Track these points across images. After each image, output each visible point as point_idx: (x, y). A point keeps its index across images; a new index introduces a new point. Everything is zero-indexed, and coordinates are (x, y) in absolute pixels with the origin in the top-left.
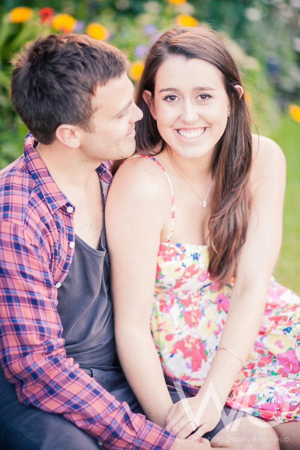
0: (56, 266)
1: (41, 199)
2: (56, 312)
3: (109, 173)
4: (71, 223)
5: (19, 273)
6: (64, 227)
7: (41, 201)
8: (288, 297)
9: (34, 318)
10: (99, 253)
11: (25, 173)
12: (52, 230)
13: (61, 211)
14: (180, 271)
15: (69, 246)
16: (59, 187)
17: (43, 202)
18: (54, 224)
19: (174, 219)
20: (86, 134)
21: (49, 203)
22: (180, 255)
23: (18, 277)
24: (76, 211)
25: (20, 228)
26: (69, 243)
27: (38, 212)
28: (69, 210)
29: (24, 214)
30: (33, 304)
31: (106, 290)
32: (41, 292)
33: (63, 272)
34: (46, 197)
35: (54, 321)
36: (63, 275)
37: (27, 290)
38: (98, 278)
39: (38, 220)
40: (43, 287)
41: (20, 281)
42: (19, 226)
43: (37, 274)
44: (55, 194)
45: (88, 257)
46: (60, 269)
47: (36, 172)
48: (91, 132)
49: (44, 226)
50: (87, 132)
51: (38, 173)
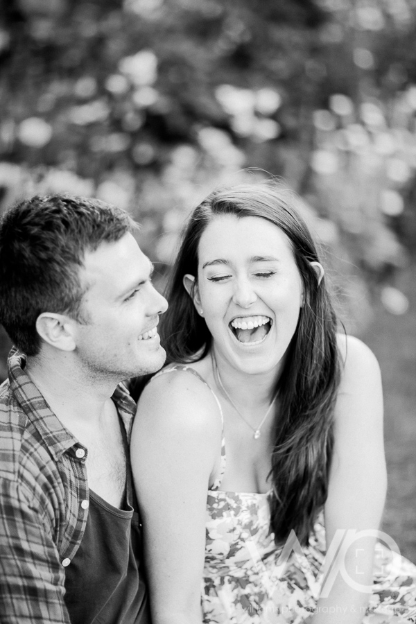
0: (62, 537)
1: (38, 441)
2: (63, 605)
3: (131, 399)
4: (82, 473)
5: (13, 550)
6: (73, 479)
7: (38, 444)
8: (399, 566)
9: (32, 615)
10: (124, 514)
11: (12, 406)
12: (56, 484)
13: (67, 456)
14: (235, 531)
15: (80, 507)
16: (62, 422)
17: (41, 444)
18: (58, 475)
19: (225, 457)
20: (81, 326)
21: (50, 445)
22: (234, 509)
23: (10, 556)
24: (88, 455)
25: (12, 484)
26: (80, 503)
27: (36, 459)
28: (80, 453)
29: (17, 464)
30: (30, 595)
31: (136, 566)
32: (43, 576)
33: (73, 543)
34: (45, 437)
35: (61, 619)
36: (73, 547)
37: (22, 574)
38: (125, 550)
39: (36, 470)
40: (47, 569)
41: (13, 562)
42: (10, 481)
43: (39, 549)
44: (57, 433)
45: (108, 520)
46: (68, 539)
47: (28, 403)
48: (86, 324)
49: (46, 480)
50: (81, 323)
51: (31, 403)
